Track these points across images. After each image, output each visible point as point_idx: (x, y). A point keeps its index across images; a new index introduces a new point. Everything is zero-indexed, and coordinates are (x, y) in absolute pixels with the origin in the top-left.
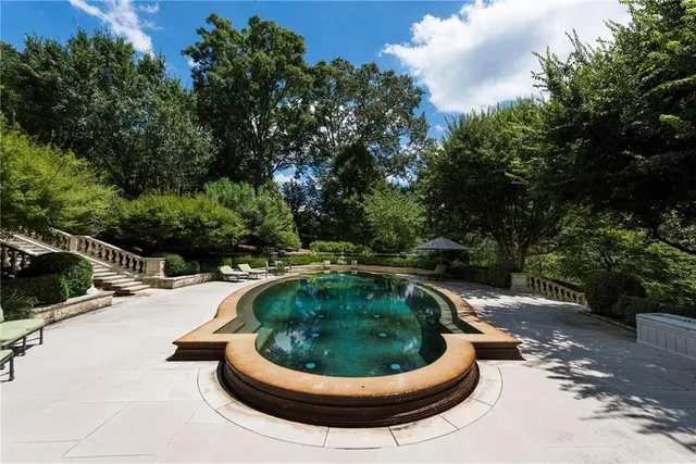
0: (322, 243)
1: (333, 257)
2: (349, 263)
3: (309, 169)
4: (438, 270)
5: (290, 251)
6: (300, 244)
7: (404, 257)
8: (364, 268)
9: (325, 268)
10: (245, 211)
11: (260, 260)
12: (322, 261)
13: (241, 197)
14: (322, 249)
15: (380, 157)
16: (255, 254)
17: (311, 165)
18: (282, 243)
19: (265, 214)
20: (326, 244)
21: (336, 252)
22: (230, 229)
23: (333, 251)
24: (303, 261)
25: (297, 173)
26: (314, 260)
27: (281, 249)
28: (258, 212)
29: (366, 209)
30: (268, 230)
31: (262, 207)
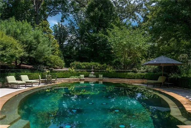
0: (78, 63)
1: (86, 72)
2: (97, 77)
3: (71, 15)
4: (161, 80)
5: (57, 68)
6: (64, 64)
7: (135, 72)
8: (108, 80)
9: (81, 80)
10: (25, 40)
11: (35, 74)
12: (78, 75)
13: (22, 30)
14: (78, 67)
15: (118, 6)
16: (32, 70)
17: (71, 12)
18: (51, 63)
19: (39, 42)
20: (81, 64)
21: (89, 69)
22: (12, 51)
23: (86, 68)
24: (65, 75)
25: (62, 18)
26: (72, 74)
27: (50, 67)
28: (34, 41)
29: (109, 39)
30: (41, 54)
31: (37, 38)
